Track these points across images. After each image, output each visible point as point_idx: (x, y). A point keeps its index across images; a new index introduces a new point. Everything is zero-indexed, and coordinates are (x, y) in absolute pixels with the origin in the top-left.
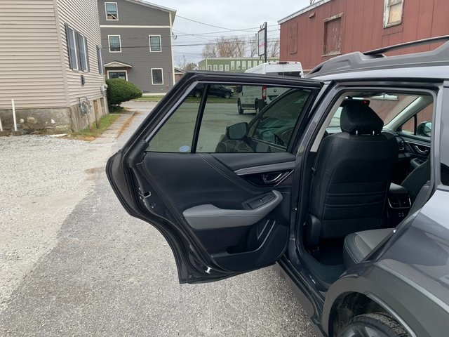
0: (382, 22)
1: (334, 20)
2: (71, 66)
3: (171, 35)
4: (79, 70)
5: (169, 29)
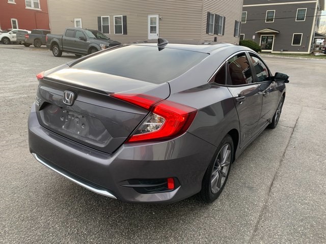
2: (207, 32)
3: (316, 8)
4: (214, 34)
5: (315, 3)
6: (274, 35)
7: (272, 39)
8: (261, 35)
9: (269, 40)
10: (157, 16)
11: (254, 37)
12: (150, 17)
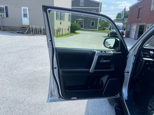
0: (150, 9)
1: (141, 8)
2: (57, 19)
3: (99, 11)
4: (60, 20)
5: (99, 8)
6: (83, 22)
7: (83, 23)
8: (78, 21)
9: (81, 24)
10: (27, 8)
11: (75, 22)
12: (23, 8)
